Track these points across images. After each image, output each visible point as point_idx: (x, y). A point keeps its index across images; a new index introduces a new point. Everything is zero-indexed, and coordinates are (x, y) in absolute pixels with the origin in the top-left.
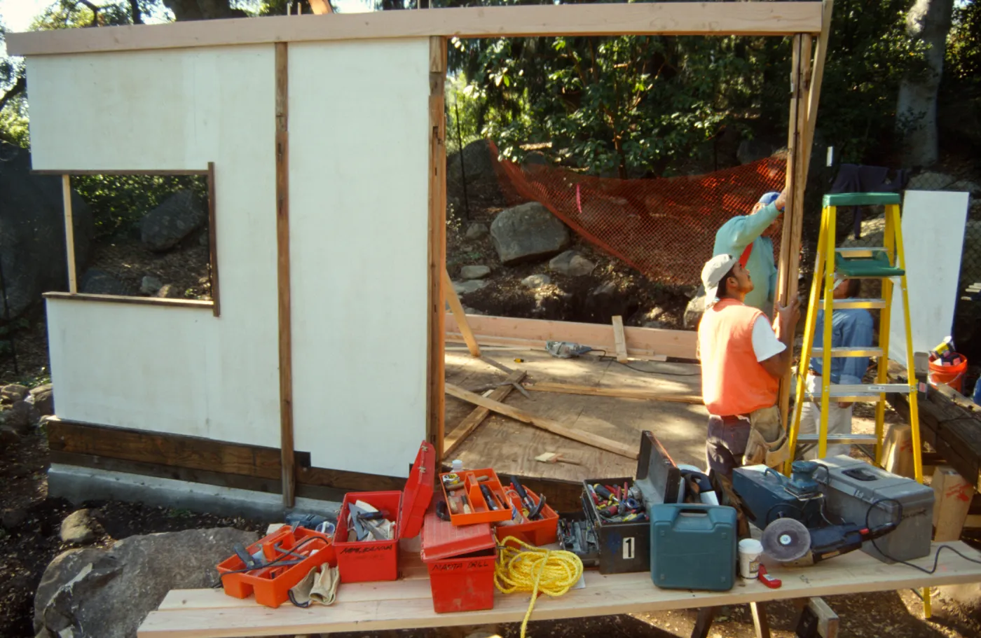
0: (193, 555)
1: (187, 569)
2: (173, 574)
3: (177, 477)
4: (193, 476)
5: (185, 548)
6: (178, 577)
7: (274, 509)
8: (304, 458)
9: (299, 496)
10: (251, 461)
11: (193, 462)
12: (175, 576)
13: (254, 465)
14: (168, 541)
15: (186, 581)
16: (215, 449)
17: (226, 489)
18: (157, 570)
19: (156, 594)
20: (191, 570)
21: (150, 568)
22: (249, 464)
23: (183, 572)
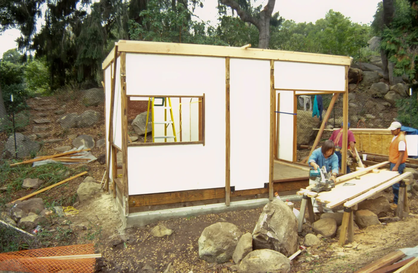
3: (185, 206)
4: (192, 204)
7: (223, 208)
8: (233, 188)
9: (232, 202)
10: (214, 193)
11: (193, 199)
13: (215, 195)
16: (201, 192)
17: (204, 205)
22: (213, 195)
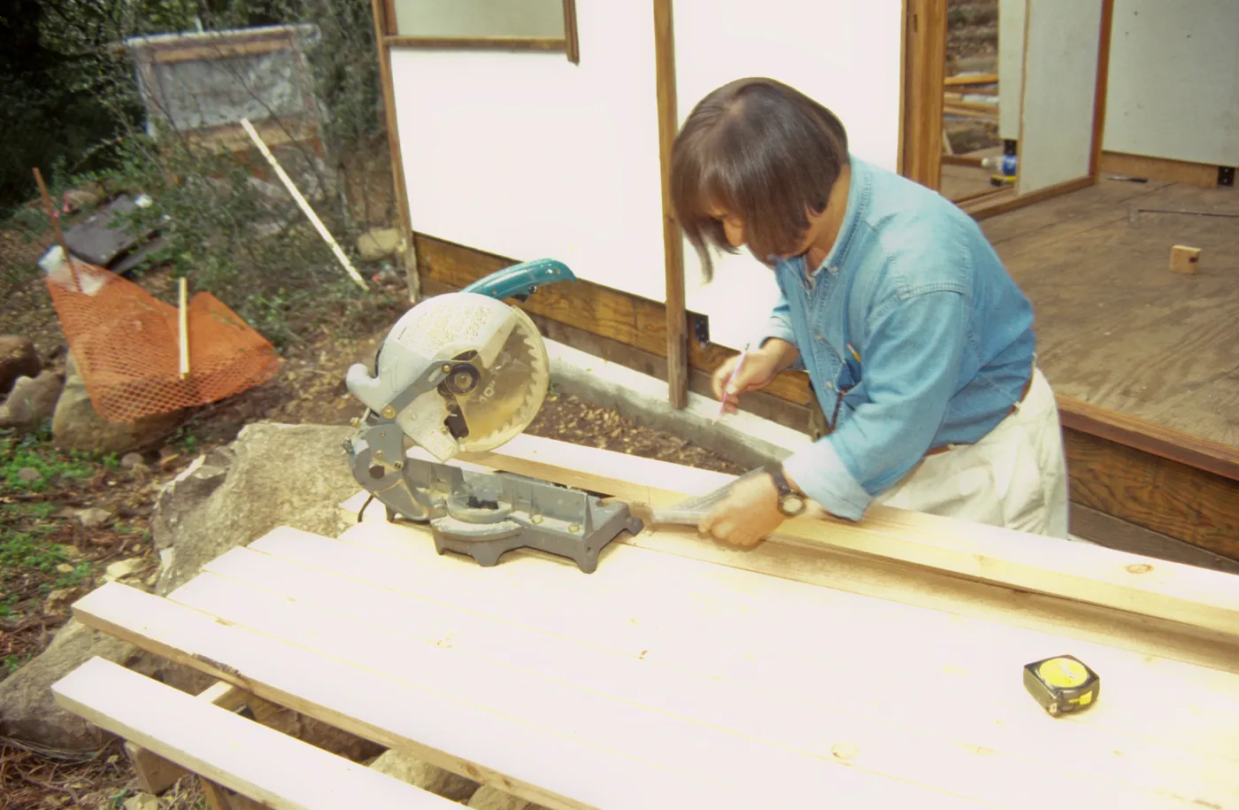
0: (322, 474)
1: (305, 497)
2: (279, 501)
5: (315, 458)
6: (287, 507)
8: (700, 325)
9: (699, 393)
10: (631, 320)
12: (282, 503)
13: (635, 327)
14: (291, 441)
15: (297, 517)
18: (256, 488)
19: (249, 529)
20: (310, 498)
21: (247, 482)
22: (629, 325)
23: (296, 500)
